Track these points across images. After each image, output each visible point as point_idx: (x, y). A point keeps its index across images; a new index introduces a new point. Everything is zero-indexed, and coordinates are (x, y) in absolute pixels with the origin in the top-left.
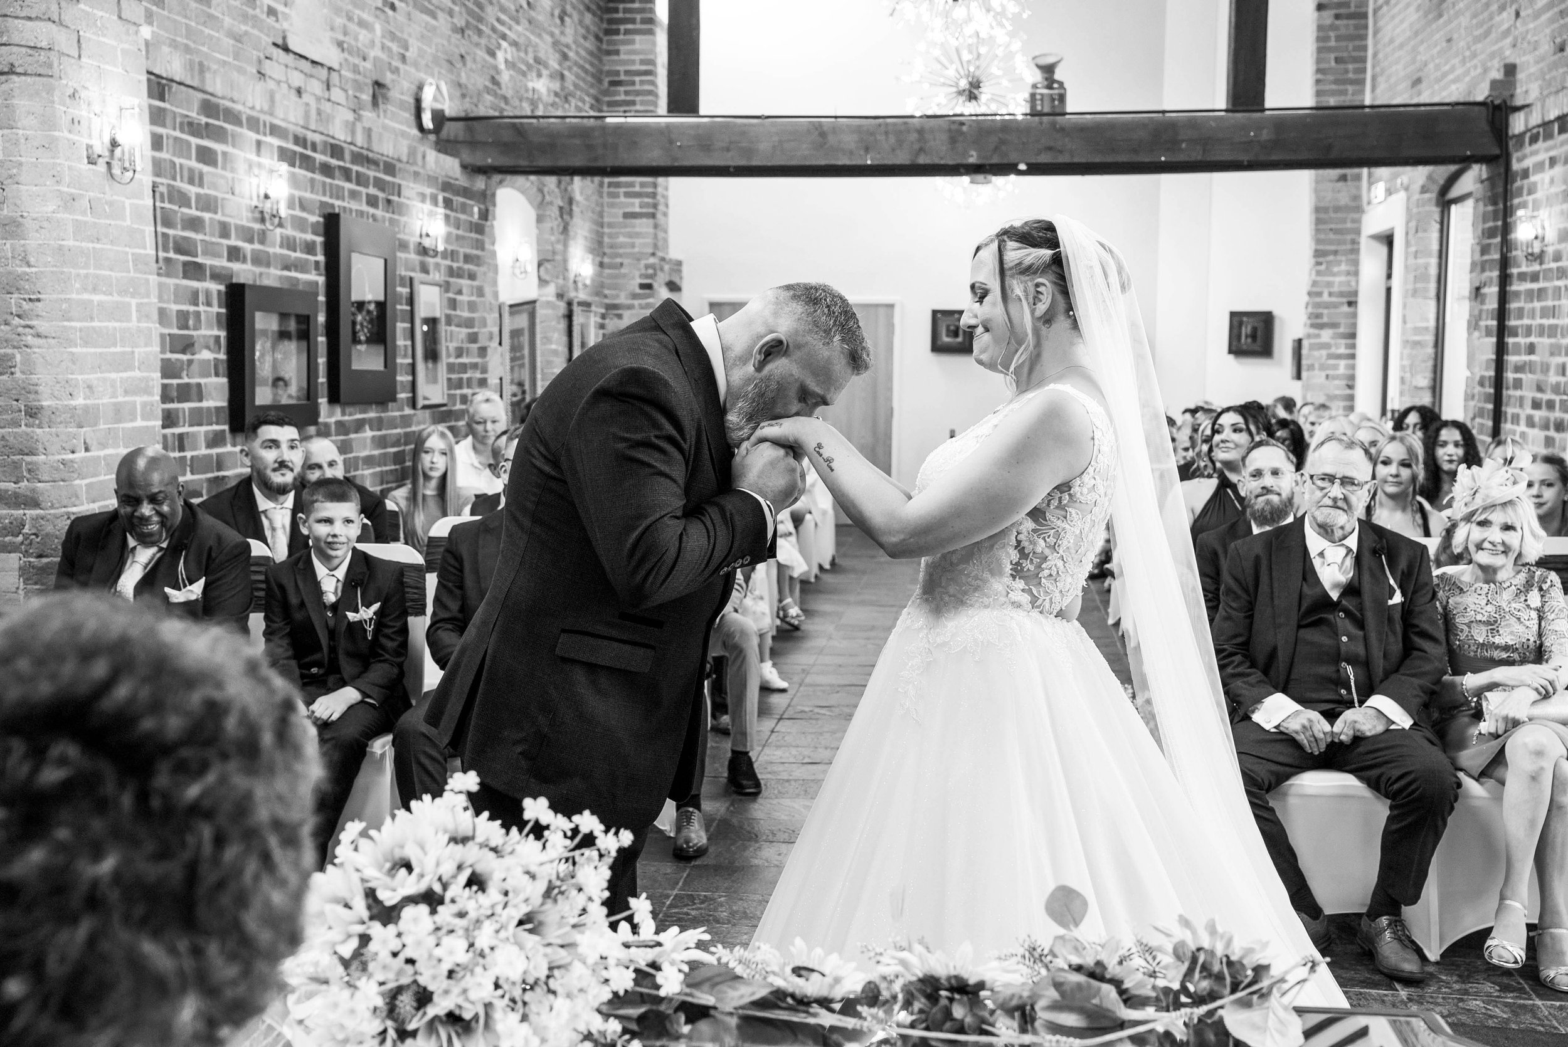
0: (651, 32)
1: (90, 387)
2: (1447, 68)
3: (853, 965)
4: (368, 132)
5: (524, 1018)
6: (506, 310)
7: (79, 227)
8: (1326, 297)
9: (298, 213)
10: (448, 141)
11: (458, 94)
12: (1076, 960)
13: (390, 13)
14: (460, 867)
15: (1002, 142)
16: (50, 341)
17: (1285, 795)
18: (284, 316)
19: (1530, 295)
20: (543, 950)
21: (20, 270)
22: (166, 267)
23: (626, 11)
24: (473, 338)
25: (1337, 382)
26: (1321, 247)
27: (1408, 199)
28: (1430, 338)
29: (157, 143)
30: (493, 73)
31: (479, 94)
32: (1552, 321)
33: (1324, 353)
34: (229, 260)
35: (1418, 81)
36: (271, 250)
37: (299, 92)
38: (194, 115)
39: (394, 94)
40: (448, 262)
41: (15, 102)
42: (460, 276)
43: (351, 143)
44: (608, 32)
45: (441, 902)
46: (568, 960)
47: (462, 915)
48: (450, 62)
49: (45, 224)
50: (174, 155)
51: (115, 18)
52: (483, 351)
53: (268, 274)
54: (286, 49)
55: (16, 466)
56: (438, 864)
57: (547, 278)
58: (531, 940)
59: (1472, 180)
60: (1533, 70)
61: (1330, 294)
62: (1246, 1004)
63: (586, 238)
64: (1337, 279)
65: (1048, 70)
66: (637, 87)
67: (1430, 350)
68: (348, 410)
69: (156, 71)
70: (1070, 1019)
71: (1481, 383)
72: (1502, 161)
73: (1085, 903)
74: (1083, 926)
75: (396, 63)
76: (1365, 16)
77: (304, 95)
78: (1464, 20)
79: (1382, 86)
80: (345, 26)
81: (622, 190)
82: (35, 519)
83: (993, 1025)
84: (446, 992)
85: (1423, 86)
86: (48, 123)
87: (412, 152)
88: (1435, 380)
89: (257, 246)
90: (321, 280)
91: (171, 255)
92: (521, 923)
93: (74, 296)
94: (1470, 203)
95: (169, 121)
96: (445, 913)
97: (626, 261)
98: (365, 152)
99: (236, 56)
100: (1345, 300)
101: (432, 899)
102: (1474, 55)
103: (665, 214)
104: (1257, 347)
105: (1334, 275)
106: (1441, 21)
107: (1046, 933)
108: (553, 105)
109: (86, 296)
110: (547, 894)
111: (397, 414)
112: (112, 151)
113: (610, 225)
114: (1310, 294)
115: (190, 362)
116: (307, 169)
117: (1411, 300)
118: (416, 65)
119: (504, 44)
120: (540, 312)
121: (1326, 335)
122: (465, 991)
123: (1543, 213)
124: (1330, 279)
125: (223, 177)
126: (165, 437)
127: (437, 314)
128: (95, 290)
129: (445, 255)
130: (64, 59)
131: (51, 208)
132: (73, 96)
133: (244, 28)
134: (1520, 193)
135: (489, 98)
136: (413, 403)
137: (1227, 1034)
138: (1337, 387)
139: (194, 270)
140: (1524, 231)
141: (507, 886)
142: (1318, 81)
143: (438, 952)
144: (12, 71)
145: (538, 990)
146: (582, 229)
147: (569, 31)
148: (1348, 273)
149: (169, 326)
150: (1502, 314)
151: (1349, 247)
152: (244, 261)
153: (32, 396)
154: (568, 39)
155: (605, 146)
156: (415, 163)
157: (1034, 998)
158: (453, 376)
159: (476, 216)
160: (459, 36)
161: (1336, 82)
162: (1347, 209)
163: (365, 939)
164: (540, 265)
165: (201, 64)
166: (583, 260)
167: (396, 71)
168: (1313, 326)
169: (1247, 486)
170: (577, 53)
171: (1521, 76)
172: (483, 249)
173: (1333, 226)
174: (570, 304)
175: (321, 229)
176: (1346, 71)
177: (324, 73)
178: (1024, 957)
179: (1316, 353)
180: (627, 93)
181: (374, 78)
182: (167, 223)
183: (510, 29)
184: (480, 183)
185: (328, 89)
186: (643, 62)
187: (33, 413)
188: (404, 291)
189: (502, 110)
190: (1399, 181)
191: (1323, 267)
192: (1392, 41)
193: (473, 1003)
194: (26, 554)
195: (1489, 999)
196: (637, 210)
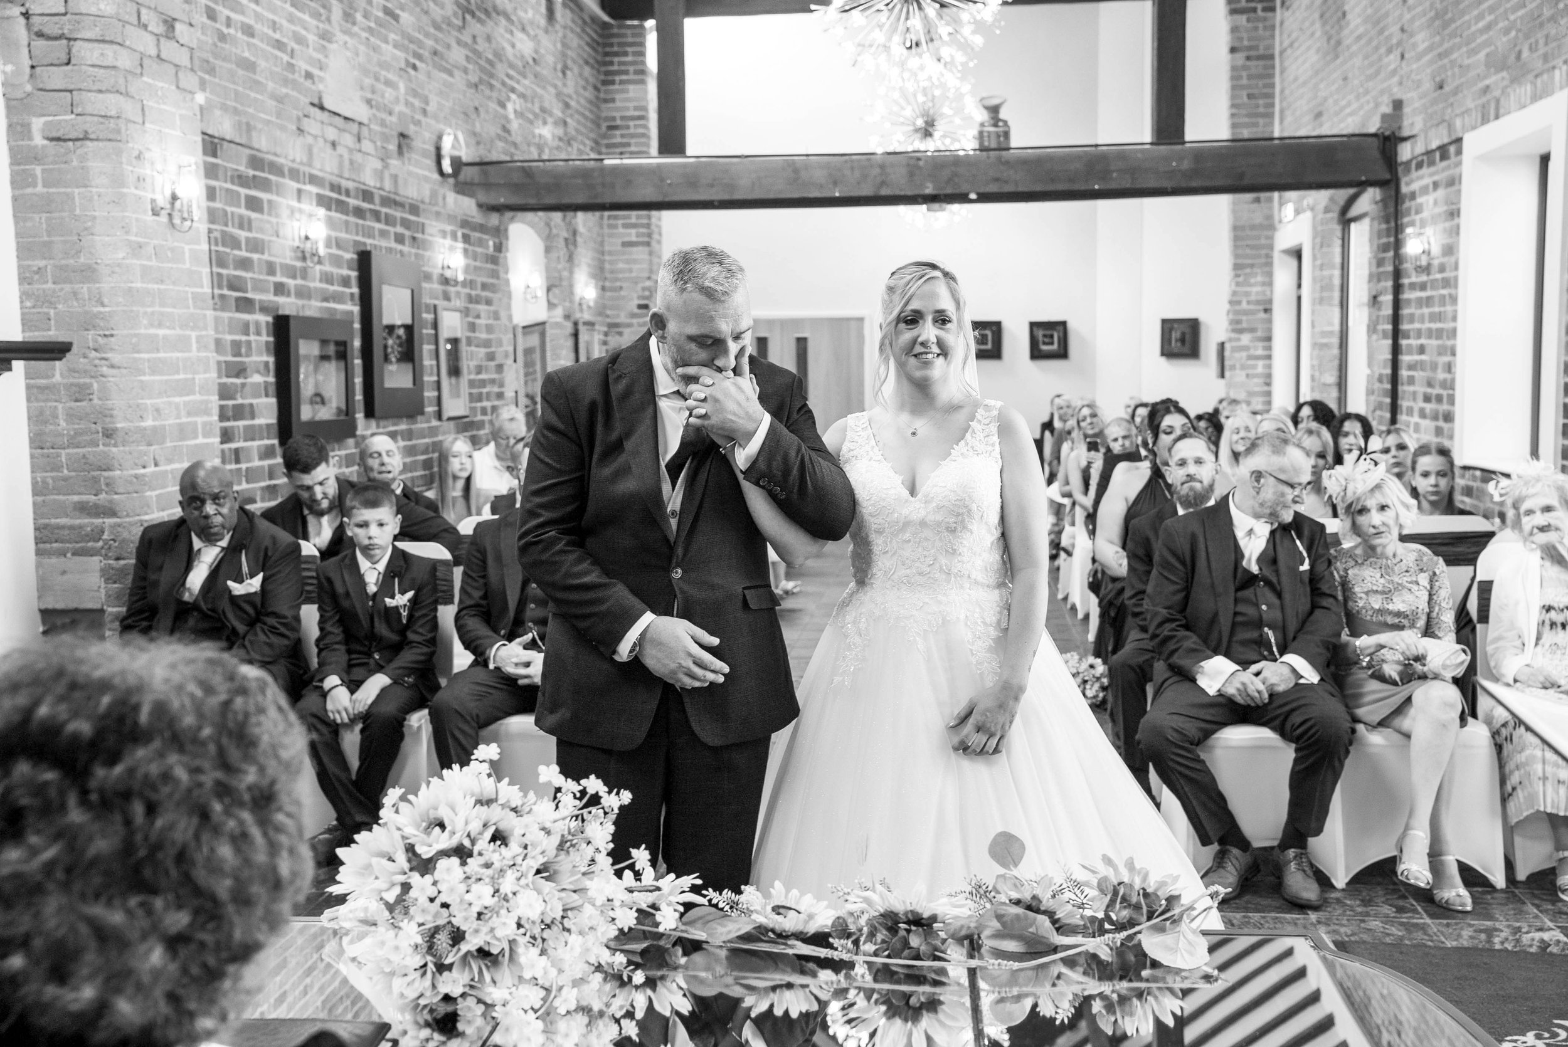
0: (643, 82)
1: (157, 410)
2: (1344, 103)
3: (825, 903)
4: (395, 178)
5: (543, 952)
6: (519, 331)
7: (145, 271)
8: (1244, 305)
9: (334, 251)
10: (465, 183)
11: (473, 142)
12: (1015, 895)
13: (412, 72)
14: (485, 825)
15: (955, 174)
16: (124, 371)
17: (1212, 747)
18: (324, 342)
19: (1420, 302)
20: (558, 895)
21: (95, 310)
22: (221, 302)
23: (621, 63)
24: (491, 357)
25: (1256, 380)
26: (1240, 261)
27: (1314, 218)
28: (1335, 341)
29: (211, 194)
30: (503, 122)
31: (492, 141)
32: (1439, 325)
33: (1244, 354)
34: (276, 294)
35: (1319, 115)
36: (312, 285)
37: (334, 145)
38: (242, 168)
39: (417, 143)
40: (467, 291)
41: (90, 164)
42: (477, 302)
43: (381, 189)
44: (605, 83)
45: (471, 855)
46: (580, 902)
47: (488, 866)
48: (466, 114)
49: (117, 269)
50: (226, 204)
51: (174, 87)
52: (500, 368)
53: (310, 307)
54: (322, 108)
55: (96, 480)
56: (467, 823)
57: (555, 301)
58: (547, 886)
59: (1368, 201)
60: (1417, 105)
61: (1248, 302)
62: (1159, 929)
63: (589, 265)
64: (1255, 289)
65: (994, 110)
66: (632, 131)
67: (1336, 351)
68: (382, 423)
69: (210, 132)
70: (1011, 946)
71: (1380, 380)
72: (1393, 185)
73: (1023, 847)
74: (1020, 866)
75: (418, 116)
76: (1271, 57)
77: (339, 148)
78: (1358, 61)
79: (1289, 119)
80: (373, 86)
81: (620, 222)
82: (113, 526)
83: (944, 952)
84: (477, 931)
85: (1324, 118)
86: (118, 181)
87: (434, 194)
88: (1340, 377)
89: (299, 282)
90: (356, 309)
91: (225, 292)
92: (538, 872)
93: (142, 331)
94: (1366, 222)
95: (221, 174)
96: (473, 863)
97: (625, 285)
98: (392, 196)
99: (279, 115)
100: (1261, 307)
101: (462, 853)
102: (1367, 92)
103: (659, 242)
104: (1186, 350)
105: (1251, 285)
106: (1338, 61)
107: (990, 872)
108: (558, 148)
109: (152, 331)
110: (561, 847)
111: (425, 425)
112: (173, 204)
113: (610, 253)
114: (1231, 302)
115: (243, 385)
116: (342, 212)
117: (1318, 307)
118: (436, 117)
119: (513, 96)
120: (550, 332)
121: (1246, 339)
122: (492, 930)
123: (1429, 231)
124: (1248, 289)
125: (269, 222)
126: (223, 451)
127: (459, 335)
128: (160, 325)
129: (464, 284)
130: (130, 125)
131: (121, 255)
132: (138, 157)
133: (284, 90)
134: (1408, 212)
135: (500, 145)
136: (439, 415)
137: (1145, 955)
138: (1256, 385)
139: (245, 305)
140: (1413, 246)
141: (526, 840)
142: (1233, 115)
143: (468, 897)
144: (86, 138)
145: (555, 928)
146: (585, 257)
147: (570, 83)
148: (1264, 284)
149: (225, 354)
150: (1396, 319)
151: (1263, 260)
152: (289, 295)
153: (108, 420)
154: (570, 89)
155: (603, 185)
156: (436, 204)
157: (980, 927)
158: (475, 391)
159: (491, 249)
160: (473, 91)
161: (1249, 115)
162: (1261, 227)
163: (406, 887)
164: (549, 290)
165: (248, 124)
166: (587, 285)
167: (418, 123)
168: (1234, 331)
169: (1174, 475)
170: (578, 102)
171: (1407, 110)
172: (498, 278)
173: (1249, 242)
174: (576, 324)
175: (355, 265)
176: (1258, 106)
177: (355, 126)
178: (971, 893)
179: (1237, 355)
180: (622, 136)
181: (400, 130)
182: (221, 263)
183: (518, 82)
184: (494, 219)
185: (359, 140)
186: (636, 108)
187: (109, 434)
188: (428, 317)
189: (512, 155)
190: (1305, 203)
191: (1241, 279)
192: (1296, 79)
193: (498, 940)
194: (106, 557)
195: (1387, 920)
196: (634, 239)
